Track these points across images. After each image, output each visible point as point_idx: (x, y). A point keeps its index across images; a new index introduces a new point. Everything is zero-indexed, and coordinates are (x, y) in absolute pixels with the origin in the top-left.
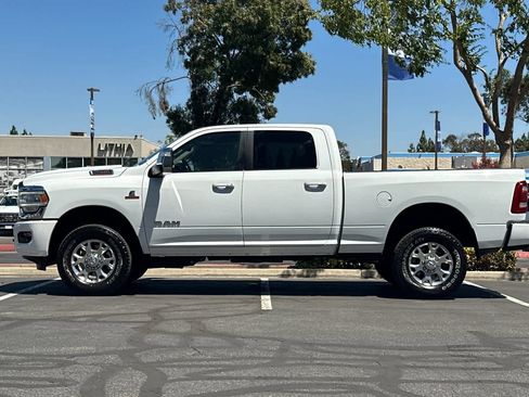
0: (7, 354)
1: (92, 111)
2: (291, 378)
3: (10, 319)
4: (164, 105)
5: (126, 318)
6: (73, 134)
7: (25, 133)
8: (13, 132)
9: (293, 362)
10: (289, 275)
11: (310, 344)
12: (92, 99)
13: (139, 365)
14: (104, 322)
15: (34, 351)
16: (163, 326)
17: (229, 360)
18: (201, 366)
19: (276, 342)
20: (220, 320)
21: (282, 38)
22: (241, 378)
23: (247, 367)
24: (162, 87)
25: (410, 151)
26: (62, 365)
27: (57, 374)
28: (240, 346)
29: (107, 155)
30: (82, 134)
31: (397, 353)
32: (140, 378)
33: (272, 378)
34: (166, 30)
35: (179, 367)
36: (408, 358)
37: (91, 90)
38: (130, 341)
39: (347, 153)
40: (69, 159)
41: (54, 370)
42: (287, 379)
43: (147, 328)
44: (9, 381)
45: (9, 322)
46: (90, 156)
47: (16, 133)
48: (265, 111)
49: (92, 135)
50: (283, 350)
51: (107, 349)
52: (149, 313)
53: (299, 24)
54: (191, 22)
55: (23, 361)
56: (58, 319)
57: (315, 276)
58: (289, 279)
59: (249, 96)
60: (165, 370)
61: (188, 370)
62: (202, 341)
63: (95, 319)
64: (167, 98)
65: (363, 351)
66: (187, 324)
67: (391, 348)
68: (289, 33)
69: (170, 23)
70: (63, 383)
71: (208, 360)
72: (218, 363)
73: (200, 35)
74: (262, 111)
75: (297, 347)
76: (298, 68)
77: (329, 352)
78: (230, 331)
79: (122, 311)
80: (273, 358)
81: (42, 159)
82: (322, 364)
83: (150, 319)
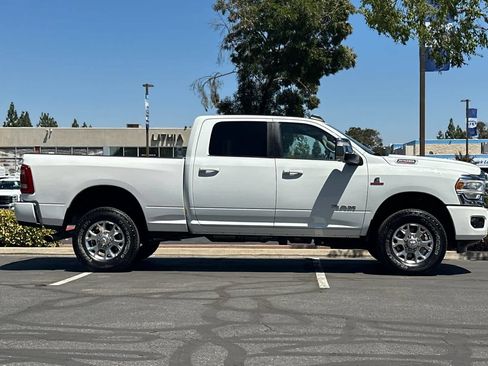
0: (96, 328)
1: (147, 104)
2: (364, 355)
3: (91, 295)
4: (215, 97)
5: (195, 296)
6: (129, 126)
7: (85, 126)
8: (75, 125)
9: (362, 339)
10: (336, 255)
11: (375, 322)
12: (147, 94)
13: (217, 341)
14: (176, 298)
15: (118, 325)
16: (231, 303)
17: (300, 336)
18: (276, 342)
19: (342, 320)
20: (282, 298)
21: (323, 34)
22: (317, 354)
23: (319, 344)
24: (213, 82)
25: (438, 138)
26: (147, 339)
27: (144, 347)
28: (308, 323)
29: (160, 145)
30: (137, 126)
31: (461, 331)
32: (222, 353)
33: (347, 355)
34: (216, 29)
35: (256, 342)
36: (474, 337)
37: (146, 86)
38: (204, 317)
39: (380, 140)
40: (126, 148)
41: (141, 344)
42: (360, 355)
43: (217, 305)
44: (103, 354)
45: (91, 298)
46: (145, 145)
47: (77, 126)
48: (308, 102)
49: (147, 126)
50: (350, 327)
51: (185, 324)
52: (215, 290)
53: (339, 20)
54: (239, 21)
55: (111, 335)
56: (134, 296)
57: (361, 256)
58: (337, 258)
59: (294, 87)
60: (243, 345)
61: (265, 346)
62: (271, 318)
63: (167, 296)
64: (218, 92)
65: (428, 329)
66: (253, 302)
67: (454, 326)
68: (331, 29)
69: (221, 22)
70: (151, 356)
71: (281, 336)
72: (291, 339)
73: (247, 33)
74: (305, 101)
75: (364, 325)
76: (339, 61)
77: (394, 330)
78: (295, 308)
79: (191, 289)
80: (341, 335)
81: (101, 148)
82: (392, 342)
83: (217, 296)
